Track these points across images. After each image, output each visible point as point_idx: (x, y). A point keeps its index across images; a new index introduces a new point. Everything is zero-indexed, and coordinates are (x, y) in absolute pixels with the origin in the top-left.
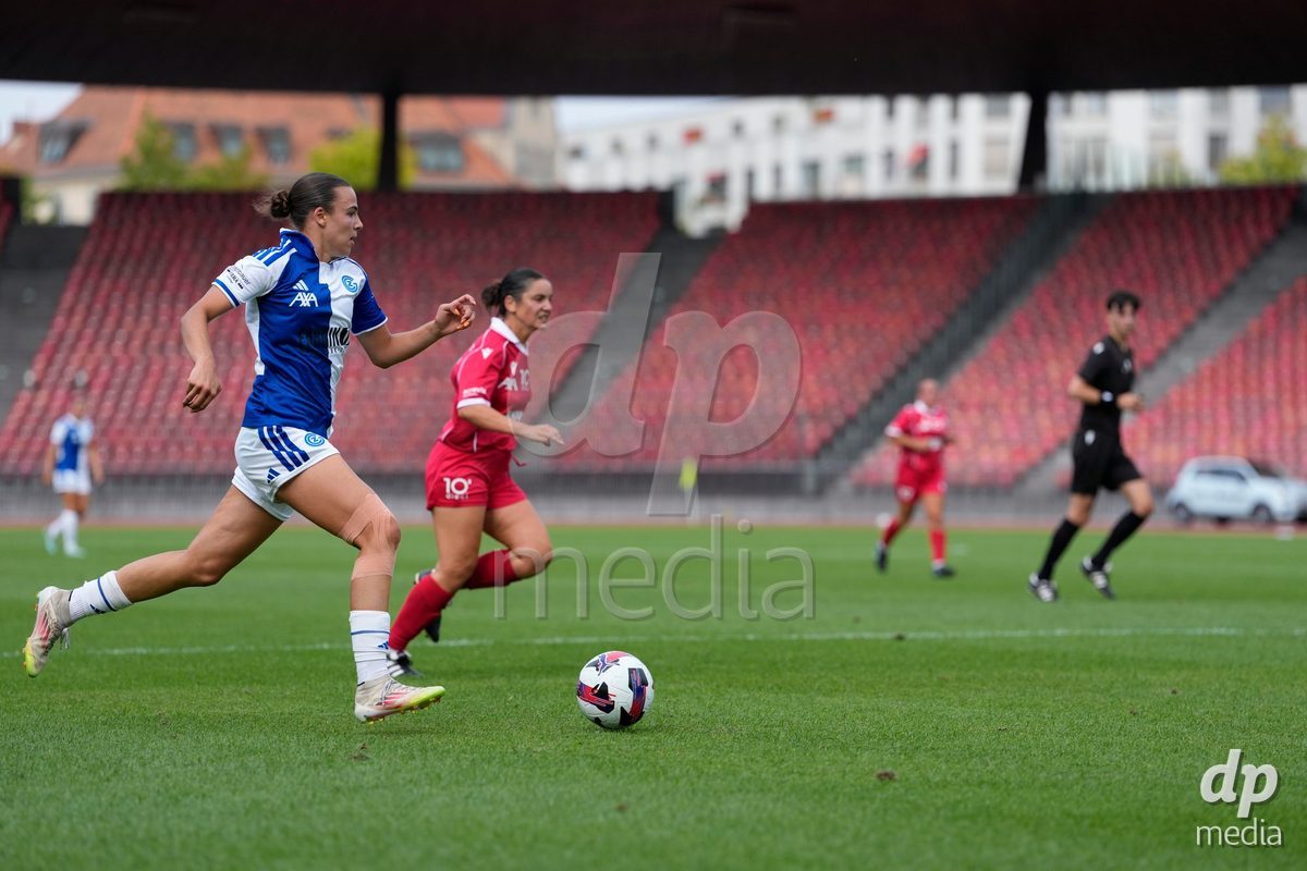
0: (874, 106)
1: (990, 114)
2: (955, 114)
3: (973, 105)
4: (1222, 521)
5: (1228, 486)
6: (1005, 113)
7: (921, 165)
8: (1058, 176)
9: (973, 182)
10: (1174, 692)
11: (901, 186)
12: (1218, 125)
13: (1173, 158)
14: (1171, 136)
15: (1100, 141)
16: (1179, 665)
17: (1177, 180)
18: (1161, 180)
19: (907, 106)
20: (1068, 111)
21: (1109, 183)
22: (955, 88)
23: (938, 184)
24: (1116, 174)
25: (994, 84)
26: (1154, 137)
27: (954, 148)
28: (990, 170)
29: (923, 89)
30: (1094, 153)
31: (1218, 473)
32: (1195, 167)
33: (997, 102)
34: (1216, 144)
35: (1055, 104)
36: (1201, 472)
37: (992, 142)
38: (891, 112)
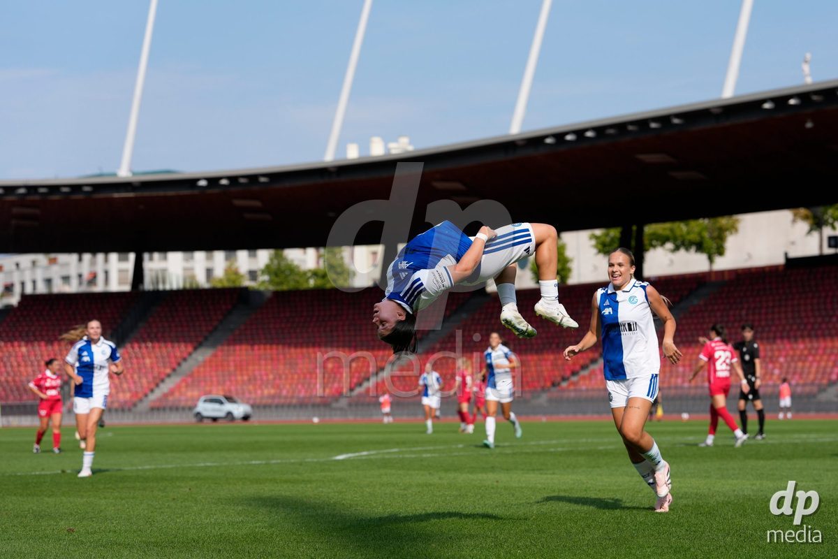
0: (73, 258)
1: (120, 260)
2: (106, 260)
3: (114, 257)
4: (215, 419)
5: (217, 406)
6: (126, 259)
7: (93, 280)
8: (148, 285)
9: (115, 287)
10: (190, 489)
11: (84, 289)
12: (209, 265)
13: (193, 277)
14: (192, 269)
15: (164, 271)
16: (193, 479)
17: (194, 286)
18: (188, 286)
19: (87, 257)
20: (151, 259)
21: (168, 287)
22: (107, 250)
23: (99, 288)
24: (171, 284)
25: (122, 250)
26: (185, 269)
27: (106, 273)
28: (121, 282)
29: (94, 251)
30: (162, 276)
31: (212, 401)
32: (202, 281)
33: (123, 255)
34: (209, 272)
35: (146, 256)
36: (205, 401)
37: (121, 271)
38: (80, 260)
